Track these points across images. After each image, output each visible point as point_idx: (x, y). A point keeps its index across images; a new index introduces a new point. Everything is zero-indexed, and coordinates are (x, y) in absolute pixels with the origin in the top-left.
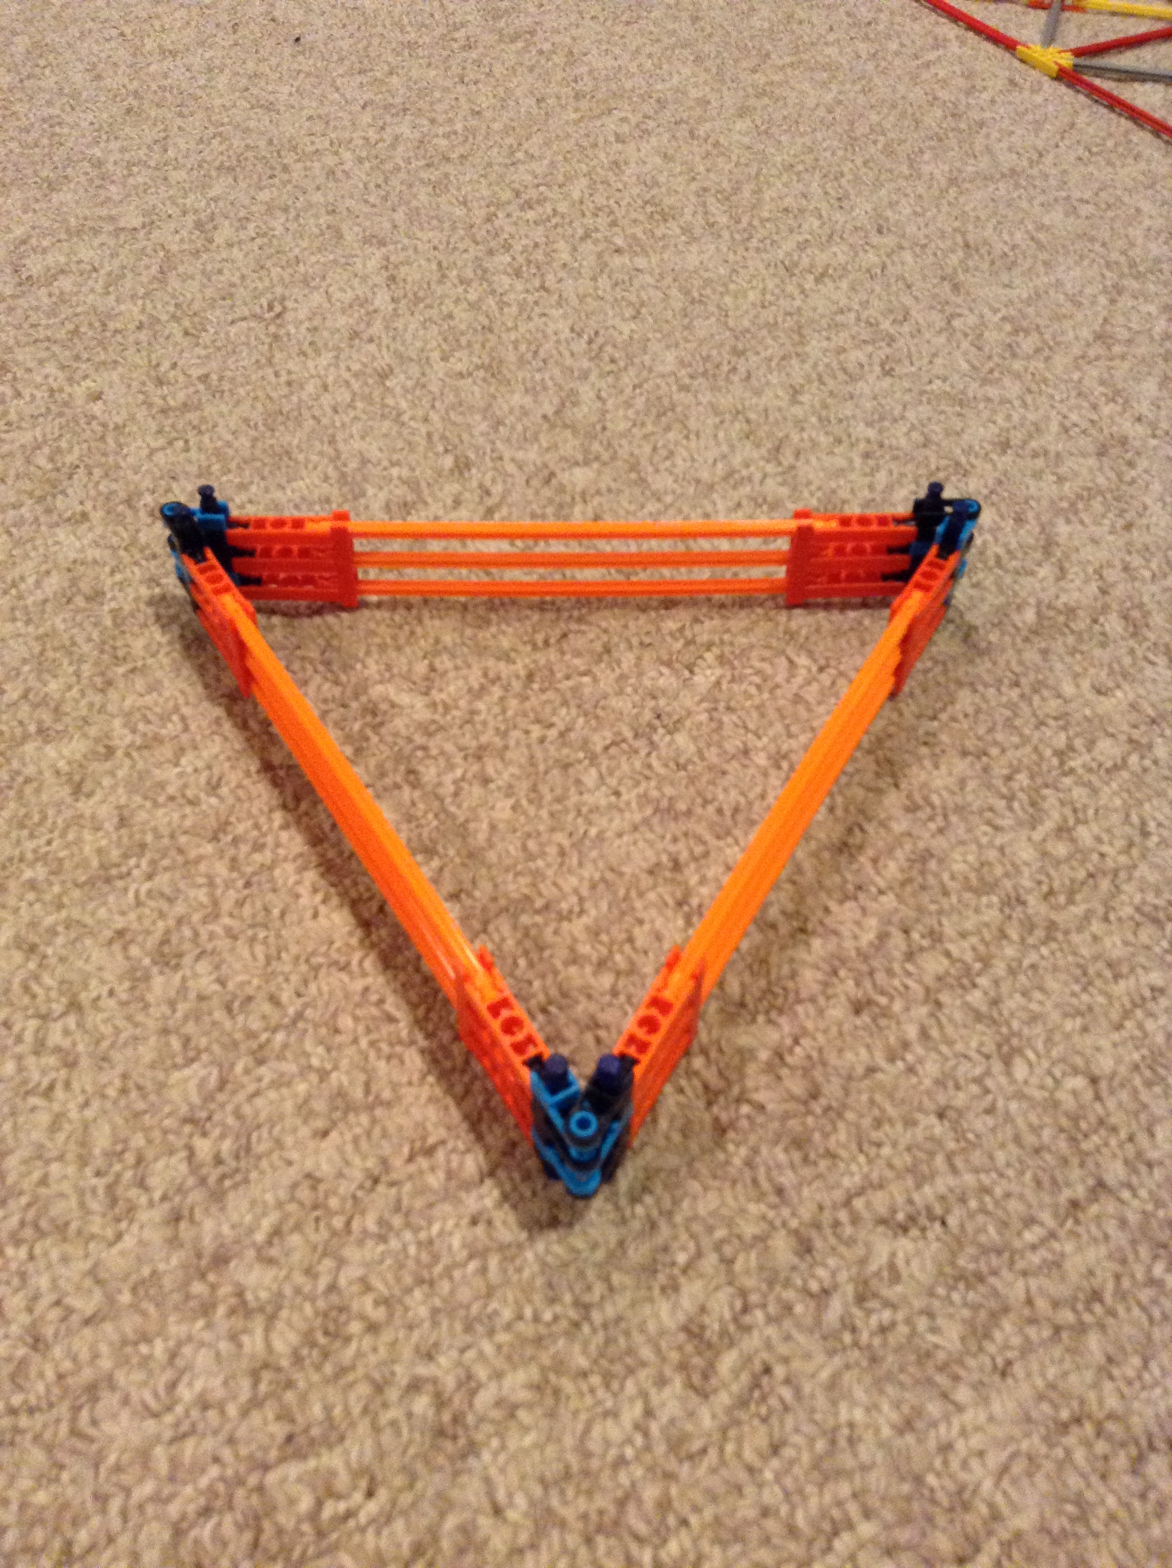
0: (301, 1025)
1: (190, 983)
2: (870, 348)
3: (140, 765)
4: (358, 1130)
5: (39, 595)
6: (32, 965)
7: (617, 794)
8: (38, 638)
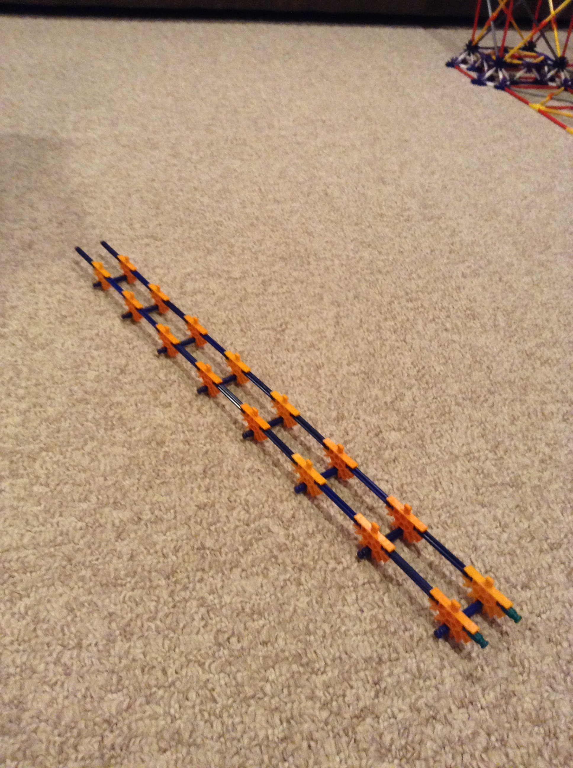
0: (172, 689)
1: (132, 650)
2: (559, 405)
3: (149, 532)
4: (180, 755)
5: (138, 437)
6: (69, 618)
7: (362, 611)
8: (129, 458)
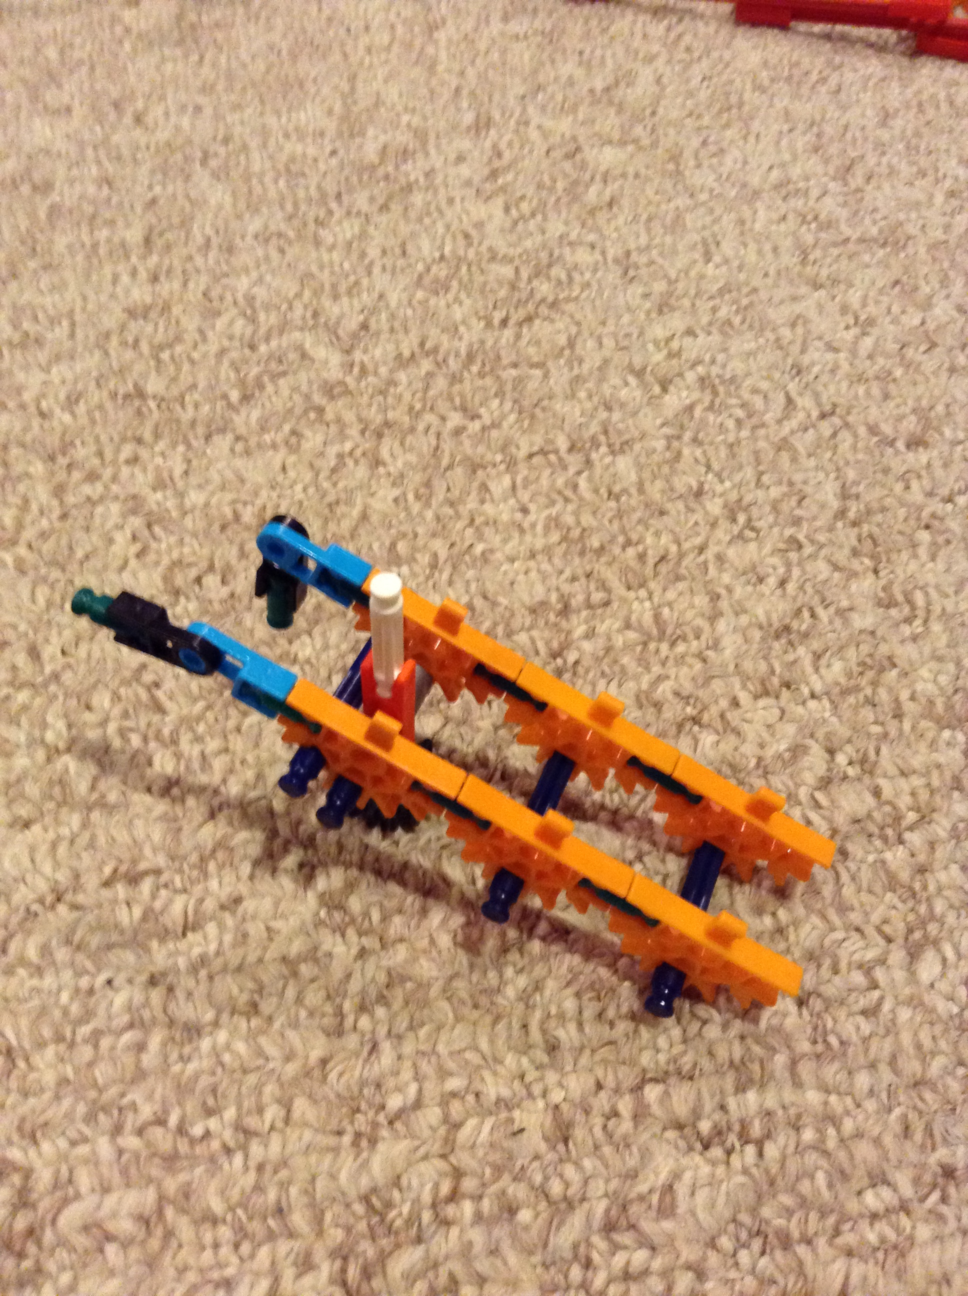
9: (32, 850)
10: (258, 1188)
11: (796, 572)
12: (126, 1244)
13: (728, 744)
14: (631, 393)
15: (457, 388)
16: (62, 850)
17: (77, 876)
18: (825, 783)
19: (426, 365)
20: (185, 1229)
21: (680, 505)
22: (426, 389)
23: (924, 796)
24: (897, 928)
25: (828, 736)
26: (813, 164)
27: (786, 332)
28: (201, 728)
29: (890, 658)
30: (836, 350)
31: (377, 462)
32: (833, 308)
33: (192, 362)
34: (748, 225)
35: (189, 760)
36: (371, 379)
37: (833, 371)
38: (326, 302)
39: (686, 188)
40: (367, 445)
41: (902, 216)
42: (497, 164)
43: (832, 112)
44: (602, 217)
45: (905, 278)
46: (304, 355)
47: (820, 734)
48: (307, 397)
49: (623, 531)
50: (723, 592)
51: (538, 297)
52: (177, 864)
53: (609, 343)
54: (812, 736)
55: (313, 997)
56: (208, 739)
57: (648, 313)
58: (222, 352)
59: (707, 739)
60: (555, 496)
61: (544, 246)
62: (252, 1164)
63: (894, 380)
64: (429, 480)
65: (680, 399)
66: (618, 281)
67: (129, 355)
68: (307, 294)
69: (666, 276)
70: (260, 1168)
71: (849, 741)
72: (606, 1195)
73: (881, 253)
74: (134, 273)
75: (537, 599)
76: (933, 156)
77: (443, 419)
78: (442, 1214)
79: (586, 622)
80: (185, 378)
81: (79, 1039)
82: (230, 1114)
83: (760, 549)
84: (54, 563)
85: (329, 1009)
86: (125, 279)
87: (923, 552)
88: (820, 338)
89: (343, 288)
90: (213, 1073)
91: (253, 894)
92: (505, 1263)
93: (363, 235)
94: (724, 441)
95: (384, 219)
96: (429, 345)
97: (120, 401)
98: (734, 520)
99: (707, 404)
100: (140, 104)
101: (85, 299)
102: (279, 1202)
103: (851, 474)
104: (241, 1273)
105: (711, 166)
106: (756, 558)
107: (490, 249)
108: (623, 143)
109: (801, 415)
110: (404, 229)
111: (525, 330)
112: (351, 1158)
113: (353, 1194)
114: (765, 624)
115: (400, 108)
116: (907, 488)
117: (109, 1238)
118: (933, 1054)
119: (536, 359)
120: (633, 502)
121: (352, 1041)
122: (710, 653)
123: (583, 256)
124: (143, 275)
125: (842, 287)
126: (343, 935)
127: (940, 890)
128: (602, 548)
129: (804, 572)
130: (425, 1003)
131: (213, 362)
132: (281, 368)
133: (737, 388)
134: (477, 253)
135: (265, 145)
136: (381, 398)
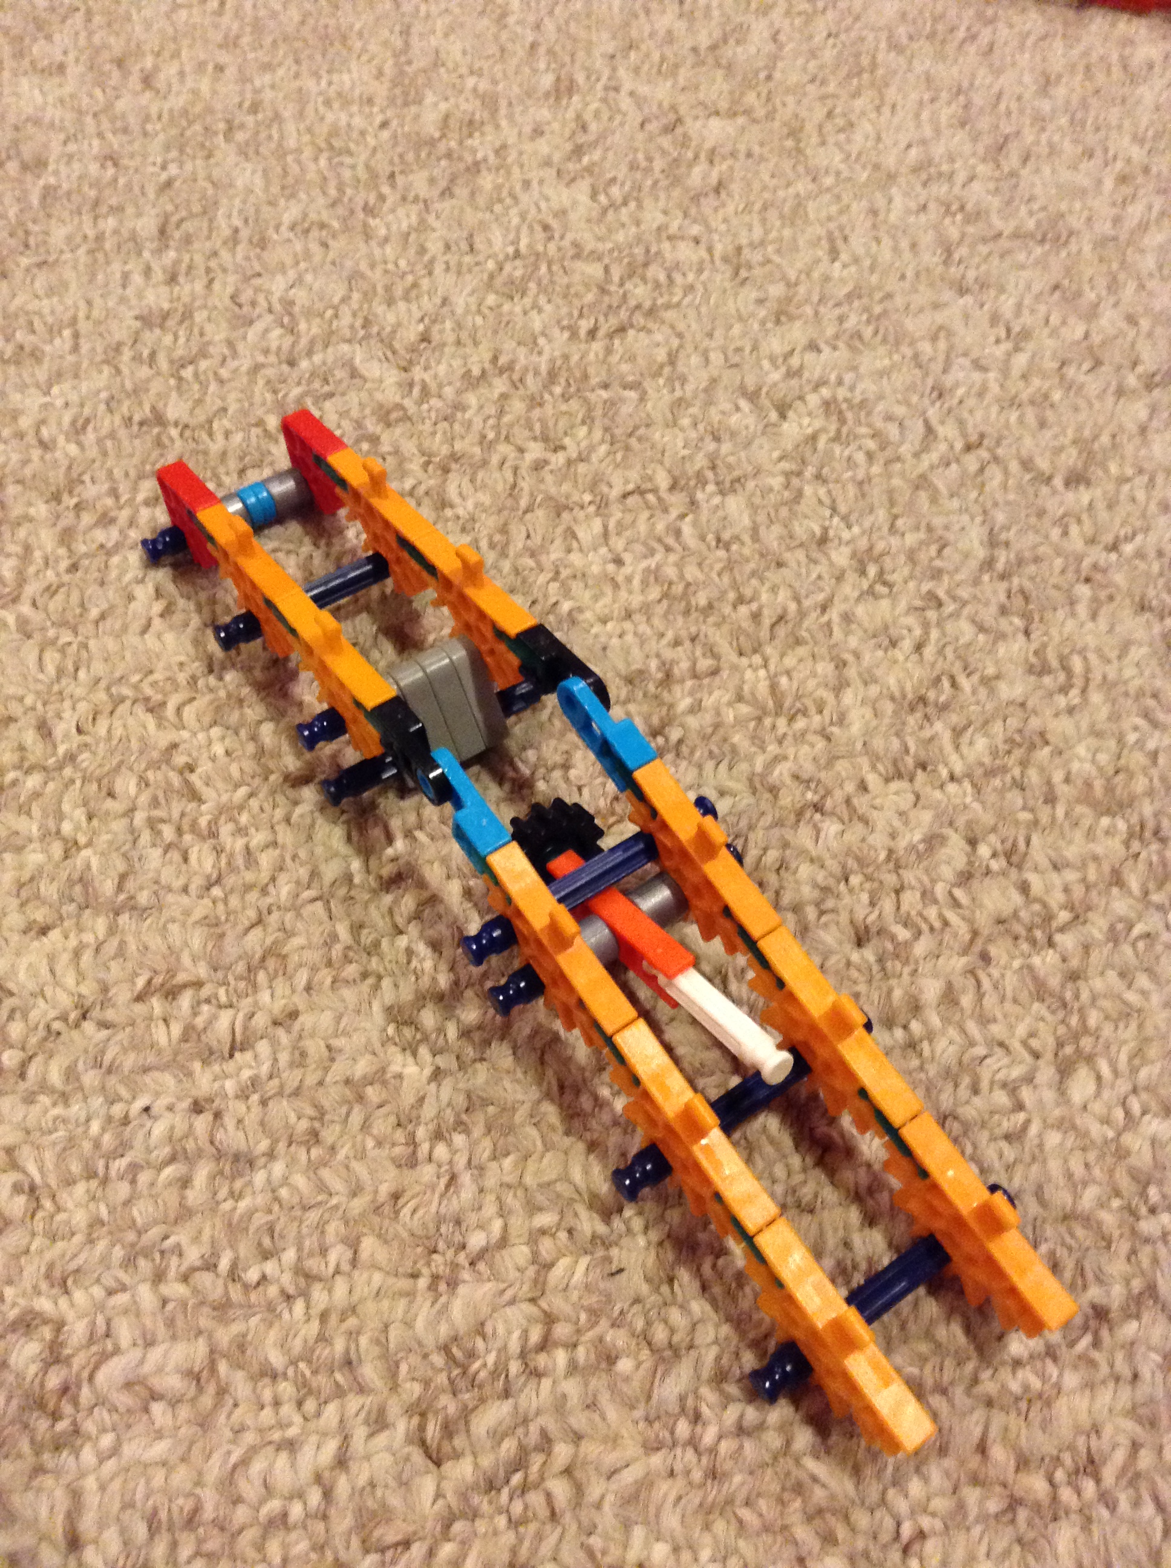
9: (52, 959)
10: (322, 1338)
11: (934, 634)
12: (174, 1403)
13: (855, 833)
14: (744, 419)
15: (536, 413)
16: (87, 957)
17: (105, 989)
18: (965, 878)
19: (500, 385)
20: (241, 1385)
21: (800, 555)
22: (501, 412)
23: (1078, 892)
24: (1046, 1041)
25: (969, 824)
26: (959, 140)
27: (926, 347)
28: (244, 819)
29: (1042, 734)
30: (984, 369)
31: (443, 504)
32: (982, 316)
33: (221, 382)
34: (881, 217)
35: (231, 855)
36: (434, 402)
37: (981, 394)
38: (380, 309)
39: (808, 171)
40: (432, 482)
41: (1063, 206)
42: (581, 139)
43: (983, 77)
44: (708, 204)
45: (1066, 282)
46: (354, 374)
47: (961, 821)
48: (359, 424)
49: (735, 586)
50: (848, 657)
51: (633, 303)
52: (220, 975)
53: (716, 358)
54: (951, 824)
55: (382, 1125)
56: (252, 830)
57: (763, 323)
58: (256, 368)
59: (831, 828)
60: (656, 545)
61: (639, 239)
62: (315, 1312)
63: (1052, 406)
64: (505, 524)
65: (801, 426)
66: (727, 285)
67: (144, 372)
68: (356, 296)
69: (784, 278)
70: (324, 1317)
71: (994, 829)
72: (716, 1341)
73: (1038, 251)
74: (147, 271)
75: (634, 667)
76: (1102, 133)
77: (521, 451)
78: (532, 1365)
79: (691, 693)
80: (212, 403)
81: (113, 1173)
82: (290, 1255)
83: (894, 607)
84: (63, 624)
85: (400, 1136)
86: (137, 279)
87: (1082, 610)
88: (965, 354)
89: (398, 291)
90: (270, 1211)
91: (311, 1008)
92: (604, 1418)
93: (422, 226)
94: (853, 479)
95: (446, 205)
96: (503, 360)
97: (135, 428)
98: (863, 573)
99: (832, 434)
100: (149, 62)
101: (89, 303)
102: (347, 1351)
103: (1000, 517)
104: (305, 1432)
105: (837, 144)
106: (888, 617)
107: (576, 245)
108: (733, 114)
109: (943, 447)
110: (471, 218)
111: (617, 342)
112: (428, 1303)
113: (430, 1342)
114: (897, 694)
115: (464, 70)
116: (1065, 533)
117: (155, 1396)
118: (1085, 1184)
119: (630, 378)
120: (746, 551)
121: (427, 1172)
122: (835, 730)
123: (685, 252)
124: (158, 275)
125: (992, 293)
126: (414, 1054)
127: (1094, 999)
128: (710, 606)
129: (944, 635)
130: (510, 1129)
131: (245, 380)
132: (326, 389)
133: (869, 414)
134: (559, 249)
135: (301, 115)
136: (446, 424)
